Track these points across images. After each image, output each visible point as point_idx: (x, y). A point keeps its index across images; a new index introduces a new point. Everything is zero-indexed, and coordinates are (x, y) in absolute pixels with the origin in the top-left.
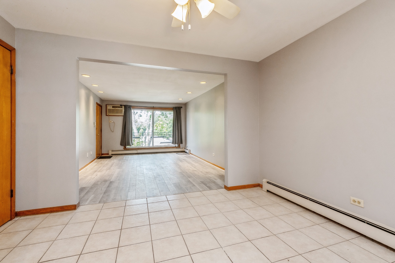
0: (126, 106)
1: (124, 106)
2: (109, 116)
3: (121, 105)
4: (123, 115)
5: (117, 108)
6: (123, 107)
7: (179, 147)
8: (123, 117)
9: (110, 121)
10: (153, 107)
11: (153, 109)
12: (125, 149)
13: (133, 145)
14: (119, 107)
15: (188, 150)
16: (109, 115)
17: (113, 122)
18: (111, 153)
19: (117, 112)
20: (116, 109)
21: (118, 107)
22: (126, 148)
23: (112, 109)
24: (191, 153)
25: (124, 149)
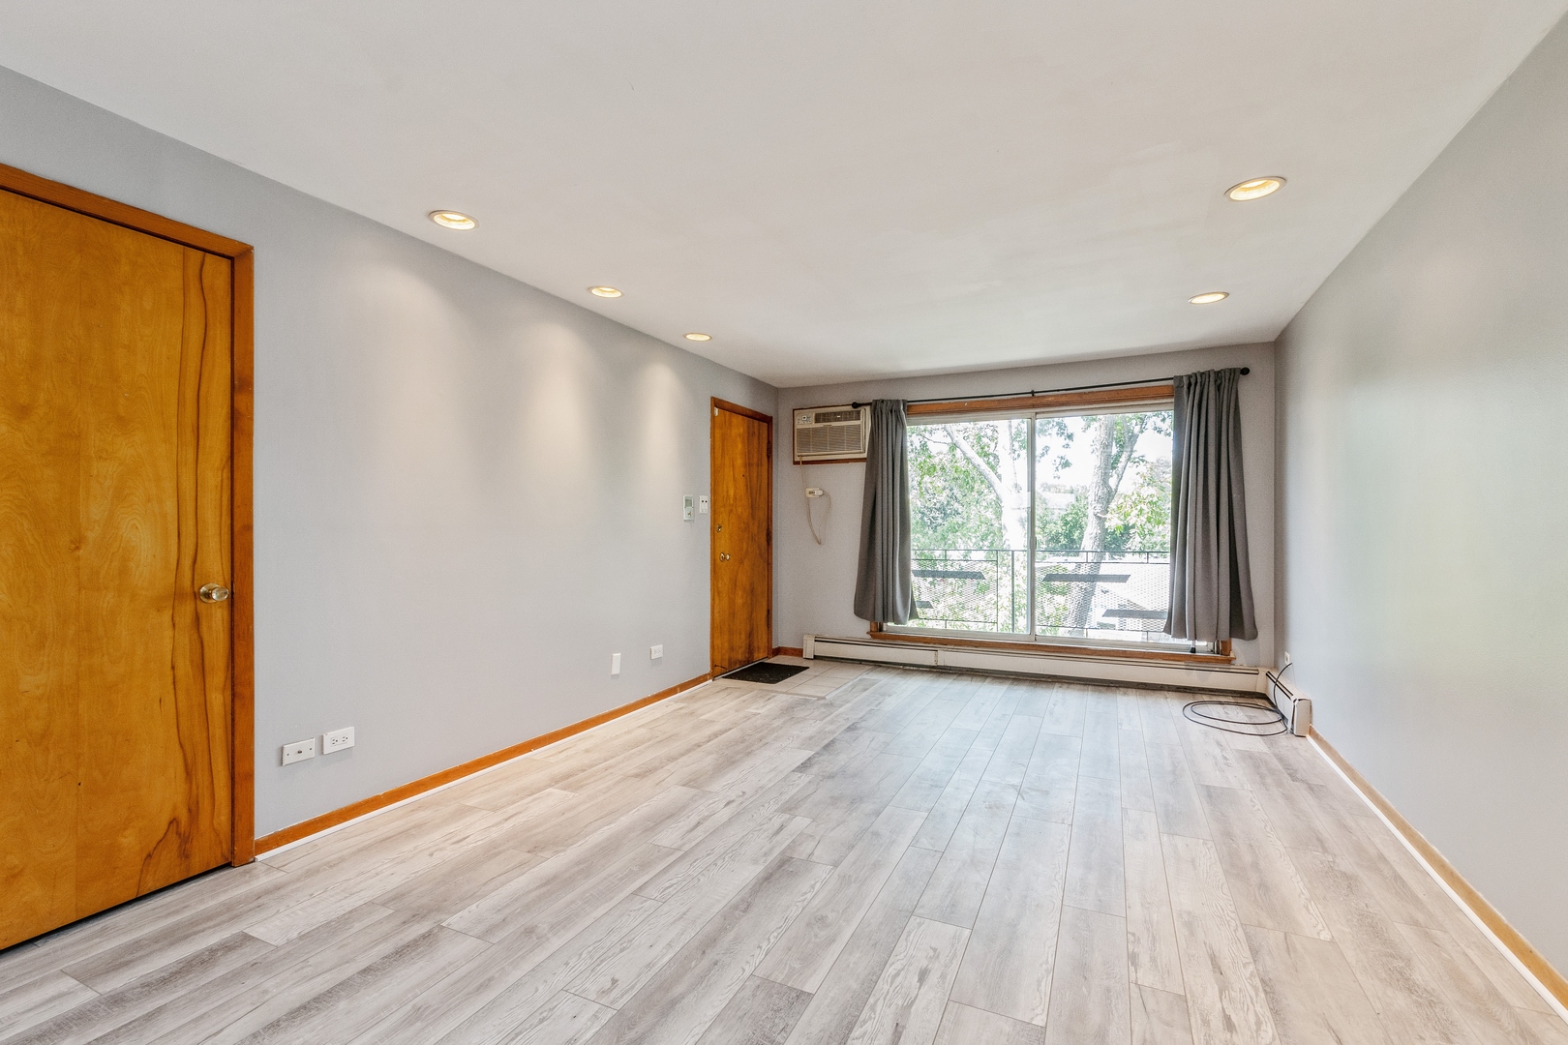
0: (876, 406)
1: (868, 408)
2: (805, 463)
3: (855, 405)
4: (865, 455)
5: (838, 420)
6: (866, 413)
7: (1222, 656)
8: (865, 463)
9: (811, 490)
10: (1033, 393)
11: (1033, 406)
12: (878, 635)
13: (913, 615)
14: (847, 416)
15: (1288, 694)
16: (805, 459)
17: (821, 493)
18: (810, 648)
19: (837, 439)
20: (832, 428)
21: (840, 413)
22: (881, 630)
23: (815, 430)
24: (1311, 732)
25: (873, 637)
